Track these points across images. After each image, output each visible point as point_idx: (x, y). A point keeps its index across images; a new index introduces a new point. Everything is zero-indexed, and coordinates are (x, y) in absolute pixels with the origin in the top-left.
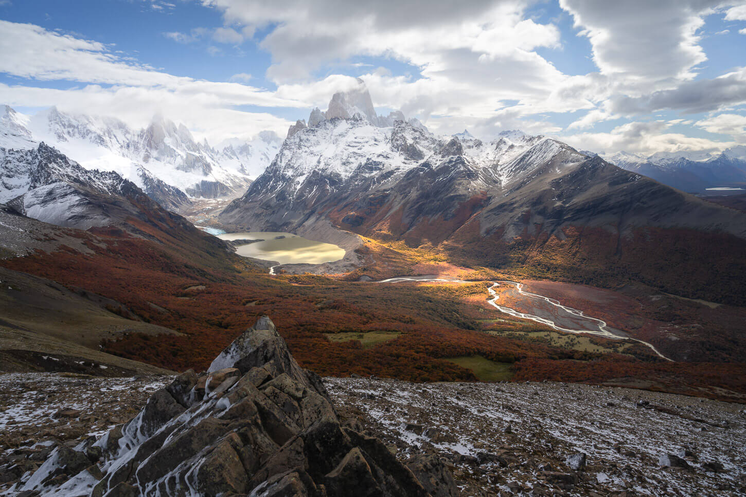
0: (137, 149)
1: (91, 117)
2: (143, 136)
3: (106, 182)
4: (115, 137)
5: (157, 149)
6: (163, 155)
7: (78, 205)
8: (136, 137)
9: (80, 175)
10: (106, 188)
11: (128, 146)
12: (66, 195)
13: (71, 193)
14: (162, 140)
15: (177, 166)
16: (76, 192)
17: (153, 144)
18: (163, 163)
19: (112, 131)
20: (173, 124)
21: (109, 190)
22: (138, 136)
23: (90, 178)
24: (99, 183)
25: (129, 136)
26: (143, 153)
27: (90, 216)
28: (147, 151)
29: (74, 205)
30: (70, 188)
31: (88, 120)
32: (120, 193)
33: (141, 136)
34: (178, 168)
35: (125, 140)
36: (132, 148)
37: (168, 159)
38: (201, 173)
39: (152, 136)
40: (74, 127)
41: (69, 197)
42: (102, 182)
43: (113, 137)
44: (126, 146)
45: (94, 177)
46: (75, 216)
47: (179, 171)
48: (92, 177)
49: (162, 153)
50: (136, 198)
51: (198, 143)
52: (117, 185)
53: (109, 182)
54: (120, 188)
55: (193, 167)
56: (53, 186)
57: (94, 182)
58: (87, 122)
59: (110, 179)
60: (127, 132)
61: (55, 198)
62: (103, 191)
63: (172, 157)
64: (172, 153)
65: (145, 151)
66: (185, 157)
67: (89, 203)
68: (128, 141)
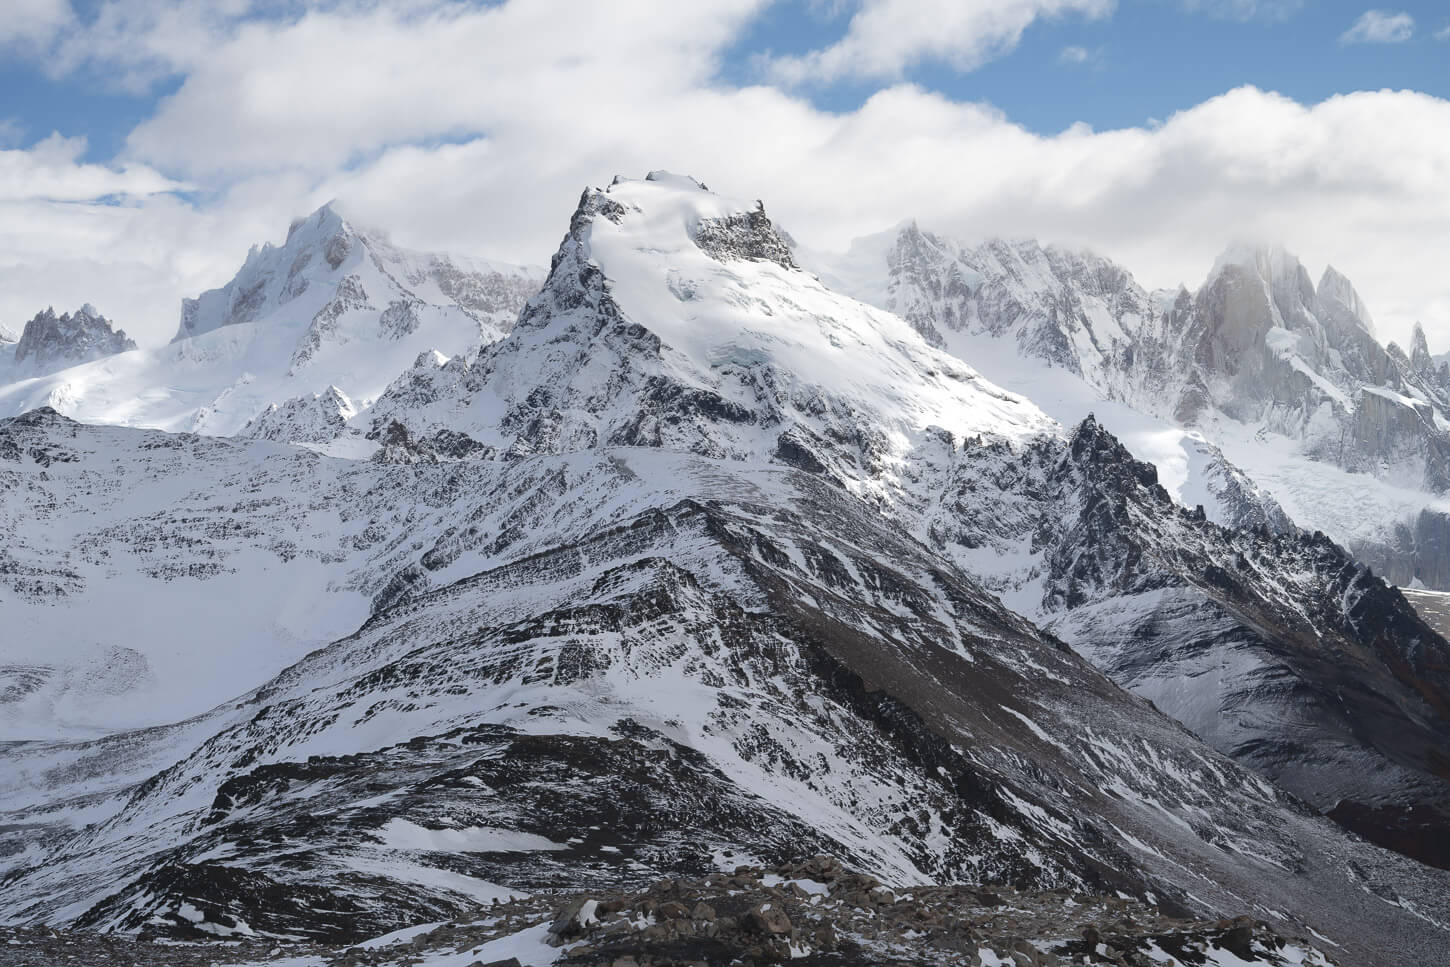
0: (1157, 369)
1: (1015, 253)
2: (1182, 320)
3: (1295, 578)
4: (1087, 324)
5: (1231, 371)
6: (1257, 396)
7: (1261, 693)
8: (1158, 323)
9: (1208, 547)
10: (1298, 607)
11: (1128, 359)
12: (1206, 644)
13: (1226, 637)
14: (1259, 340)
15: (1312, 441)
16: (1242, 635)
17: (1218, 352)
18: (1252, 428)
19: (1077, 301)
20: (1300, 268)
21: (1312, 615)
22: (1165, 319)
23: (1243, 564)
24: (1275, 584)
25: (1132, 321)
26: (1177, 388)
27: (1321, 747)
28: (1194, 379)
29: (1244, 693)
30: (1218, 616)
31: (1004, 263)
32: (1349, 628)
33: (1174, 319)
34: (1315, 454)
35: (1120, 334)
36: (1140, 368)
37: (1277, 414)
38: (1421, 478)
39: (1218, 320)
40: (966, 291)
41: (1218, 653)
42: (1282, 581)
43: (1079, 324)
44: (1120, 358)
45: (1255, 557)
46: (1261, 742)
47: (1321, 466)
48: (1247, 556)
49: (1254, 390)
50: (1410, 651)
51: (1392, 347)
52: (1334, 589)
53: (1304, 578)
54: (1345, 608)
55: (1385, 453)
56: (1152, 599)
57: (1257, 577)
58: (1002, 272)
59: (1307, 568)
60: (1129, 305)
61: (1165, 655)
62: (1294, 618)
63: (1297, 405)
64: (1292, 391)
65: (1185, 378)
66: (1349, 409)
67: (1300, 689)
68: (1128, 341)
